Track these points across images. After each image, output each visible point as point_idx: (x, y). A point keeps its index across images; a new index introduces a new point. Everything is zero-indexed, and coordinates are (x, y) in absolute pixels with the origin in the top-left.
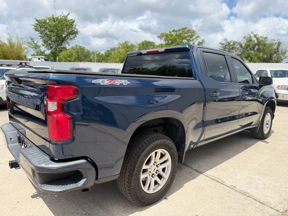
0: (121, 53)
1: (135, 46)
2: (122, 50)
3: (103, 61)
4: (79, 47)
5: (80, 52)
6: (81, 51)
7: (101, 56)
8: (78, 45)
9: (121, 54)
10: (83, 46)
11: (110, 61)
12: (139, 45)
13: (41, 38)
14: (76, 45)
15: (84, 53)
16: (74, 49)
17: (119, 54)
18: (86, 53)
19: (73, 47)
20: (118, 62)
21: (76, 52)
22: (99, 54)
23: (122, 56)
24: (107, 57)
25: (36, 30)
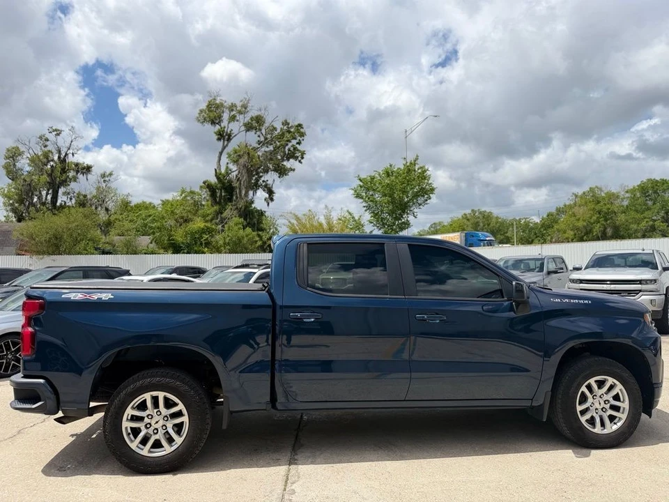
0: (578, 217)
1: (618, 197)
2: (580, 211)
3: (536, 241)
4: (480, 213)
5: (481, 224)
6: (483, 222)
7: (532, 228)
8: (476, 209)
9: (578, 220)
10: (488, 210)
11: (552, 238)
12: (633, 191)
13: (366, 210)
14: (473, 210)
15: (491, 225)
16: (468, 220)
17: (573, 218)
18: (494, 224)
19: (465, 214)
20: (572, 241)
21: (472, 224)
22: (527, 224)
23: (580, 224)
24: (545, 229)
25: (358, 196)
